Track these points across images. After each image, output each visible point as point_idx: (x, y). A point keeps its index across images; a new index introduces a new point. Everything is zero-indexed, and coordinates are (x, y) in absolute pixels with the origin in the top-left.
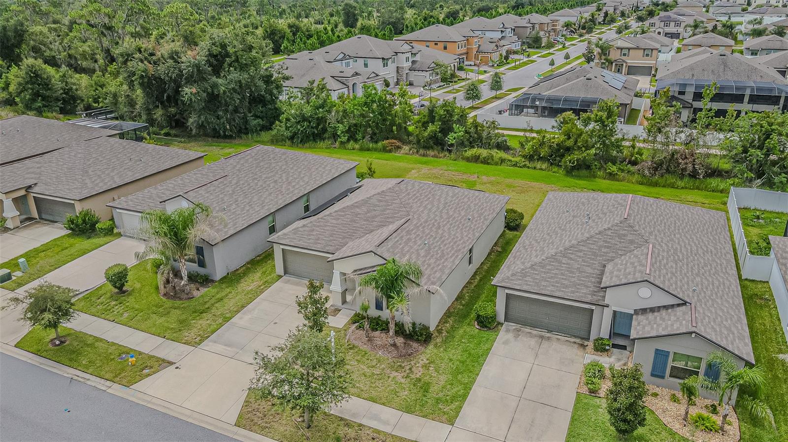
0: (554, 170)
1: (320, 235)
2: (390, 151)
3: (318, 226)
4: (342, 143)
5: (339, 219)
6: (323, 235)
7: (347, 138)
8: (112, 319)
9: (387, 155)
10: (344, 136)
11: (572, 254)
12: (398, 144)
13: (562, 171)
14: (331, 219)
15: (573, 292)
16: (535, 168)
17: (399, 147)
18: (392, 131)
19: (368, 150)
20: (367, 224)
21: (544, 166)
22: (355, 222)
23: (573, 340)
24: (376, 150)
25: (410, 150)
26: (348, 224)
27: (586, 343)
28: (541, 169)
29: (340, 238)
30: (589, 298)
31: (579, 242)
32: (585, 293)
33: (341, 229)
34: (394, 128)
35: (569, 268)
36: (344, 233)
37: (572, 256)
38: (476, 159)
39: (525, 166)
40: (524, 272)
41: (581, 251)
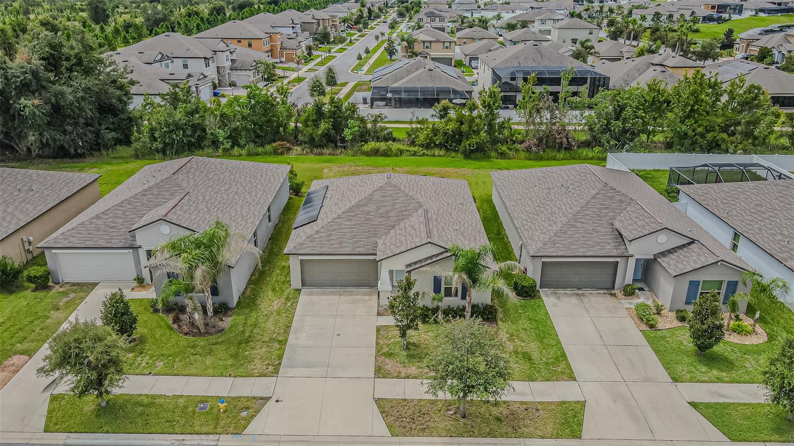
0: (452, 156)
1: (341, 238)
2: (282, 154)
3: (334, 230)
4: (225, 150)
5: (352, 220)
6: (344, 238)
7: (230, 144)
8: (147, 373)
9: (280, 158)
10: (227, 142)
11: (581, 218)
12: (288, 145)
13: (460, 156)
14: (343, 221)
15: (600, 250)
16: (434, 155)
17: (289, 149)
18: (278, 132)
19: (257, 154)
20: (385, 221)
21: (442, 152)
22: (371, 221)
23: (602, 292)
24: (266, 153)
25: (303, 150)
26: (364, 224)
27: (613, 292)
28: (440, 156)
29: (365, 238)
30: (615, 253)
31: (581, 208)
32: (610, 248)
33: (361, 229)
34: (281, 129)
35: (586, 230)
36: (366, 232)
37: (583, 220)
38: (376, 153)
39: (424, 155)
40: (552, 240)
41: (587, 215)
